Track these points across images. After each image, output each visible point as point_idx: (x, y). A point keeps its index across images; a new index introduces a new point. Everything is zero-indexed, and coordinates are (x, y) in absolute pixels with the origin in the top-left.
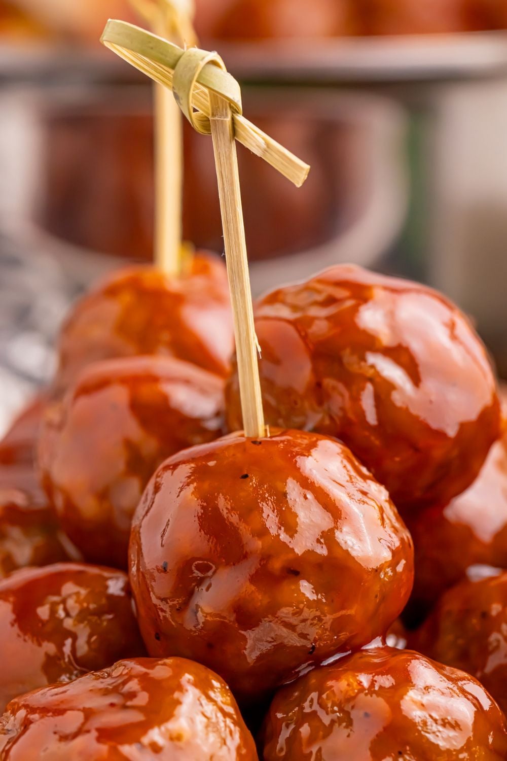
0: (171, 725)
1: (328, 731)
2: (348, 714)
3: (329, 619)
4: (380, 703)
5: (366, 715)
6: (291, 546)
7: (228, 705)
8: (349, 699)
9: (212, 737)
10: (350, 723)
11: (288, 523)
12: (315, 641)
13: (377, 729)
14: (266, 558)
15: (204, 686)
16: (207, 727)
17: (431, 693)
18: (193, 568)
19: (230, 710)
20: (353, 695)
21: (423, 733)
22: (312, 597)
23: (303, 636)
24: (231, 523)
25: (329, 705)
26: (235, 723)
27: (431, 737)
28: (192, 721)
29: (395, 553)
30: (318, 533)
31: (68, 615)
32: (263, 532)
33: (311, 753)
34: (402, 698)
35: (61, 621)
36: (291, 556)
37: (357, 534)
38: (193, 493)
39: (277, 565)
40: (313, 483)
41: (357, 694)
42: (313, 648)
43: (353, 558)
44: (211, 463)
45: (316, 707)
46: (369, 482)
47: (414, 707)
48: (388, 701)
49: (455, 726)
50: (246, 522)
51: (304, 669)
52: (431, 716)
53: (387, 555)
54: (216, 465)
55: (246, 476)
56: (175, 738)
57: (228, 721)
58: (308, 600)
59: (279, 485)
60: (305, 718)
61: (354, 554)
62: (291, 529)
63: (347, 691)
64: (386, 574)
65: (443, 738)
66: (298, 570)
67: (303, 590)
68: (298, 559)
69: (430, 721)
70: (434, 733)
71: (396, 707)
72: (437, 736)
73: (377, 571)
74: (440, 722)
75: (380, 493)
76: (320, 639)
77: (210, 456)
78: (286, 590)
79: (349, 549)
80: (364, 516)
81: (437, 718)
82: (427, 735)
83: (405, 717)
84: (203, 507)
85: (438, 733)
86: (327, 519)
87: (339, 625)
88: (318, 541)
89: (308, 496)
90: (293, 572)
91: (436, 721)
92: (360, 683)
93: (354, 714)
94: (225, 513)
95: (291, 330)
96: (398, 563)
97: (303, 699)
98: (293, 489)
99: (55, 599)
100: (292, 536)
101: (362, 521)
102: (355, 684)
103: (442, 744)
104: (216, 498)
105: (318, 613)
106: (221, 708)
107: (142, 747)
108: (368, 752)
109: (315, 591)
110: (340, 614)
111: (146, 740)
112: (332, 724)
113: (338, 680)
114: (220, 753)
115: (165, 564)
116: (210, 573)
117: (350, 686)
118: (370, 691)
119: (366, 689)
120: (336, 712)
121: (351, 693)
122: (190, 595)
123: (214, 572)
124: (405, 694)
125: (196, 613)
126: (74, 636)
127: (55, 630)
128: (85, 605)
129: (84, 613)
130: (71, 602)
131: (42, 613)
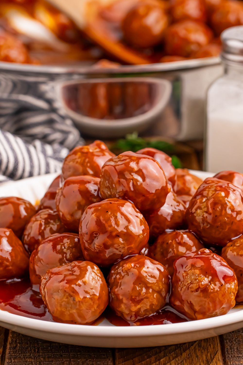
0: (84, 280)
1: (123, 277)
3: (126, 247)
4: (136, 271)
5: (133, 274)
6: (118, 230)
7: (99, 273)
8: (129, 270)
9: (94, 282)
10: (128, 275)
11: (117, 224)
12: (123, 252)
13: (135, 278)
14: (111, 232)
15: (93, 268)
16: (93, 279)
17: (149, 269)
18: (94, 234)
19: (99, 275)
22: (122, 242)
23: (120, 251)
24: (103, 223)
26: (100, 278)
28: (89, 278)
29: (143, 231)
30: (124, 226)
31: (65, 248)
32: (111, 226)
35: (63, 249)
36: (117, 232)
37: (134, 227)
38: (94, 215)
39: (114, 234)
40: (124, 214)
41: (131, 268)
42: (122, 254)
43: (133, 233)
44: (100, 208)
45: (121, 271)
46: (138, 213)
47: (144, 272)
48: (138, 271)
49: (154, 277)
50: (107, 223)
51: (119, 260)
52: (148, 275)
53: (141, 232)
54: (101, 208)
55: (107, 212)
56: (85, 283)
57: (98, 277)
59: (115, 214)
60: (118, 273)
62: (118, 225)
63: (128, 268)
64: (141, 237)
65: (151, 280)
66: (119, 235)
67: (120, 240)
68: (119, 233)
69: (148, 276)
70: (148, 279)
71: (140, 272)
72: (149, 280)
73: (139, 236)
75: (141, 216)
76: (124, 252)
77: (99, 206)
78: (116, 240)
79: (132, 231)
80: (136, 222)
81: (150, 275)
82: (147, 279)
83: (142, 275)
84: (97, 219)
86: (127, 223)
87: (129, 249)
88: (124, 228)
89: (123, 217)
90: (118, 236)
91: (149, 276)
92: (131, 266)
93: (129, 273)
94: (102, 221)
96: (144, 234)
97: (118, 268)
98: (119, 215)
99: (62, 243)
100: (118, 227)
101: (135, 224)
103: (150, 282)
104: (100, 217)
105: (124, 246)
106: (96, 274)
107: (76, 285)
108: (132, 283)
109: (123, 241)
110: (129, 246)
111: (77, 283)
112: (124, 275)
113: (127, 264)
114: (96, 286)
115: (87, 233)
116: (98, 235)
117: (129, 266)
118: (134, 268)
119: (133, 267)
120: (125, 272)
121: (129, 268)
122: (93, 240)
123: (99, 235)
124: (142, 269)
125: (94, 245)
126: (66, 254)
127: (62, 252)
128: (69, 245)
129: (69, 248)
130: (66, 245)
131: (59, 247)
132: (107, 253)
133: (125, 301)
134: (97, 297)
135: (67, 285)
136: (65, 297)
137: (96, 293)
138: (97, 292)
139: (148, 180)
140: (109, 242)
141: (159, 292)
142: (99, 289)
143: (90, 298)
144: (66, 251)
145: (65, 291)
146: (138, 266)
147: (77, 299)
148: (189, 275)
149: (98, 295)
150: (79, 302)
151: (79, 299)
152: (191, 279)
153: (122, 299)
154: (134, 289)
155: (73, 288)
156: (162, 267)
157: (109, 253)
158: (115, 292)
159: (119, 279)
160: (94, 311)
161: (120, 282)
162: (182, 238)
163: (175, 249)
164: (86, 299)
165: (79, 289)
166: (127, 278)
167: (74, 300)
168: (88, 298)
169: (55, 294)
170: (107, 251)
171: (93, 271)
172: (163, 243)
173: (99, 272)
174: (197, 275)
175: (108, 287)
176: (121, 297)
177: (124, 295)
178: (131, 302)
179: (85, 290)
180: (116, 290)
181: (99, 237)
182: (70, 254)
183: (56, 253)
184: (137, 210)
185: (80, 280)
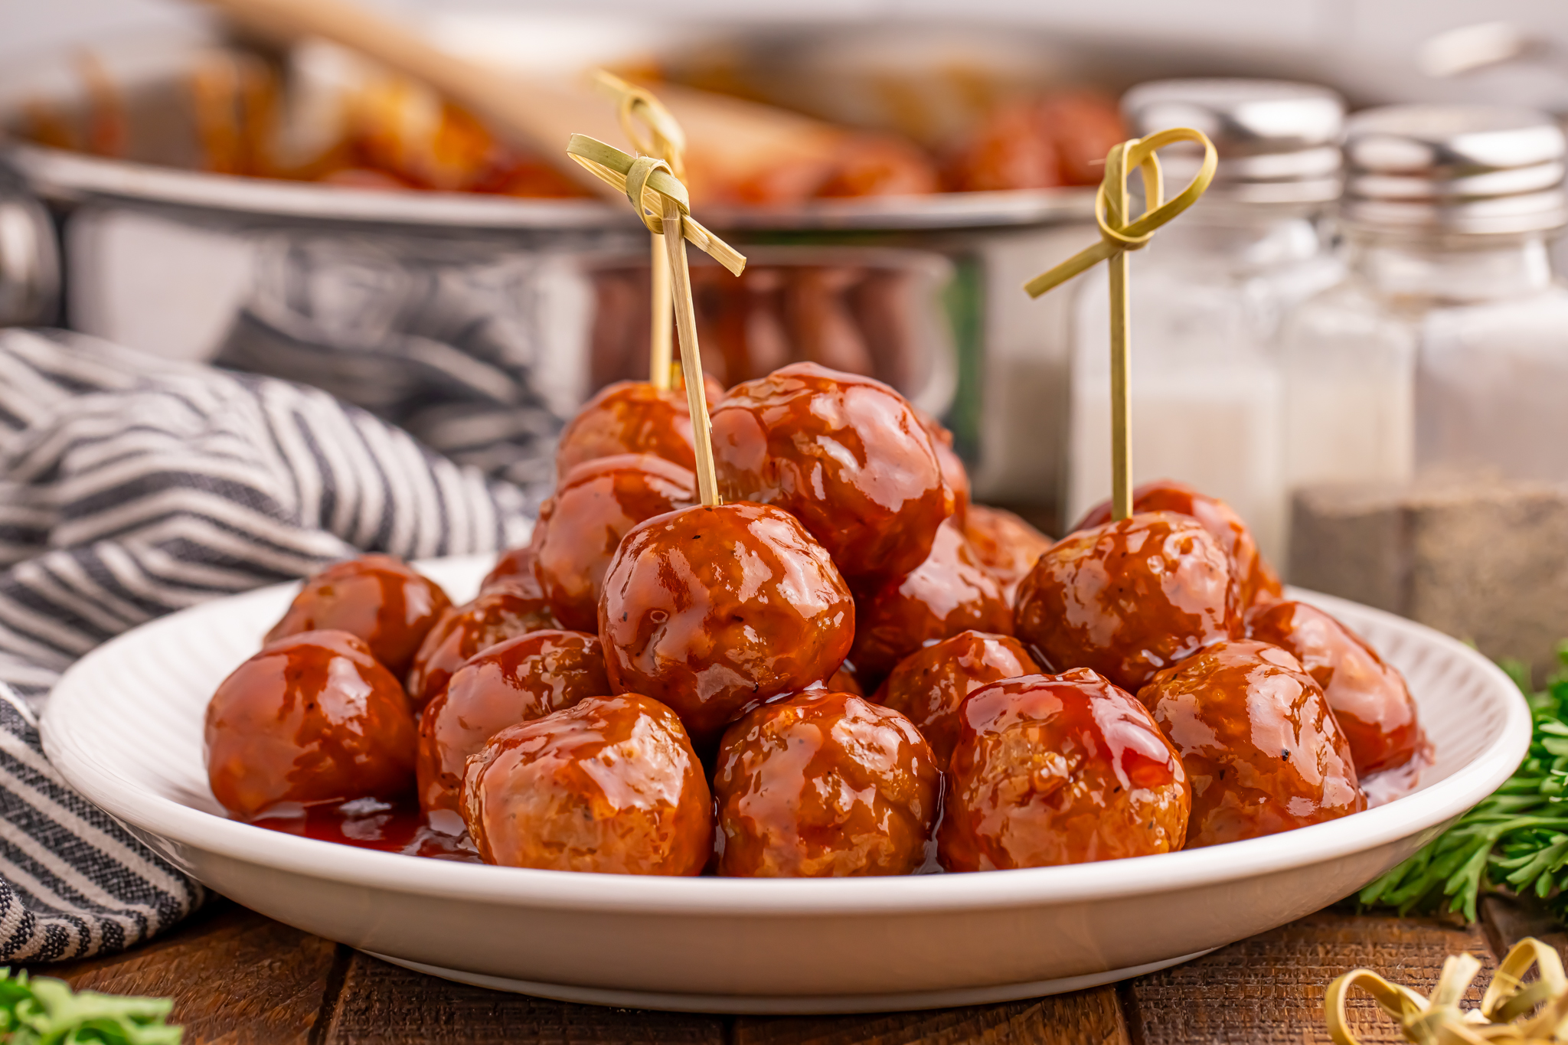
0: (625, 745)
1: (767, 756)
2: (785, 741)
3: (770, 662)
4: (812, 729)
5: (801, 741)
6: (736, 596)
7: (677, 732)
8: (786, 728)
9: (661, 756)
10: (786, 748)
11: (734, 576)
12: (759, 680)
13: (810, 754)
14: (714, 605)
15: (657, 717)
16: (656, 748)
17: (860, 723)
18: (652, 618)
19: (680, 736)
20: (790, 724)
21: (850, 755)
22: (754, 640)
23: (747, 675)
24: (683, 577)
25: (769, 734)
26: (683, 747)
27: (857, 759)
28: (643, 742)
29: (831, 603)
30: (759, 584)
32: (711, 583)
33: (752, 775)
34: (832, 725)
36: (736, 605)
37: (798, 590)
38: (650, 552)
39: (723, 612)
40: (758, 542)
41: (793, 723)
42: (759, 687)
43: (791, 606)
44: (670, 527)
45: (758, 736)
46: (810, 543)
47: (843, 734)
48: (821, 729)
49: (881, 750)
50: (697, 575)
51: (750, 705)
52: (857, 741)
53: (824, 606)
54: (673, 529)
56: (627, 755)
57: (676, 745)
58: (750, 643)
59: (727, 544)
60: (749, 745)
61: (792, 602)
62: (736, 581)
63: (784, 722)
64: (824, 623)
65: (869, 762)
66: (742, 616)
67: (745, 633)
68: (742, 607)
69: (857, 746)
70: (860, 756)
71: (827, 734)
72: (863, 758)
73: (814, 620)
74: (866, 747)
75: (822, 554)
76: (764, 680)
77: (668, 522)
78: (732, 633)
79: (789, 598)
80: (805, 572)
81: (864, 743)
82: (853, 757)
83: (834, 742)
84: (658, 563)
85: (864, 756)
86: (769, 572)
87: (780, 666)
88: (760, 591)
89: (753, 552)
90: (737, 618)
91: (862, 746)
92: (796, 714)
93: (789, 742)
94: (678, 569)
95: (750, 415)
96: (834, 614)
97: (746, 730)
98: (739, 547)
100: (736, 587)
101: (801, 574)
102: (791, 715)
103: (867, 765)
105: (760, 655)
106: (671, 736)
107: (597, 761)
108: (801, 772)
109: (758, 635)
110: (780, 656)
111: (600, 756)
112: (771, 749)
113: (777, 715)
114: (668, 771)
115: (626, 614)
116: (664, 620)
117: (788, 717)
118: (804, 721)
119: (801, 720)
120: (774, 739)
121: (788, 723)
122: (648, 640)
123: (667, 619)
124: (836, 722)
125: (653, 658)
126: (550, 689)
127: (534, 684)
128: (562, 662)
129: (560, 669)
130: (549, 660)
131: (523, 670)
132: (701, 684)
133: (774, 840)
134: (673, 811)
135: (563, 763)
136: (555, 806)
137: (666, 796)
138: (671, 791)
140: (708, 643)
141: (901, 809)
142: (678, 783)
143: (646, 813)
144: (551, 678)
145: (555, 783)
146: (821, 714)
147: (597, 812)
149: (674, 801)
150: (605, 821)
151: (608, 814)
153: (765, 836)
154: (808, 792)
155: (584, 774)
156: (909, 725)
157: (709, 683)
158: (737, 812)
159: (753, 763)
160: (661, 861)
161: (755, 773)
162: (981, 651)
163: (952, 689)
164: (632, 816)
165: (608, 776)
166: (779, 758)
167: (587, 816)
168: (639, 810)
169: (517, 797)
170: (702, 677)
171: (658, 724)
172: (910, 674)
173: (680, 729)
175: (713, 800)
176: (760, 827)
177: (772, 817)
178: (798, 839)
179: (631, 783)
180: (742, 803)
181: (667, 627)
182: (566, 688)
183: (515, 686)
184: (809, 535)
185: (612, 746)
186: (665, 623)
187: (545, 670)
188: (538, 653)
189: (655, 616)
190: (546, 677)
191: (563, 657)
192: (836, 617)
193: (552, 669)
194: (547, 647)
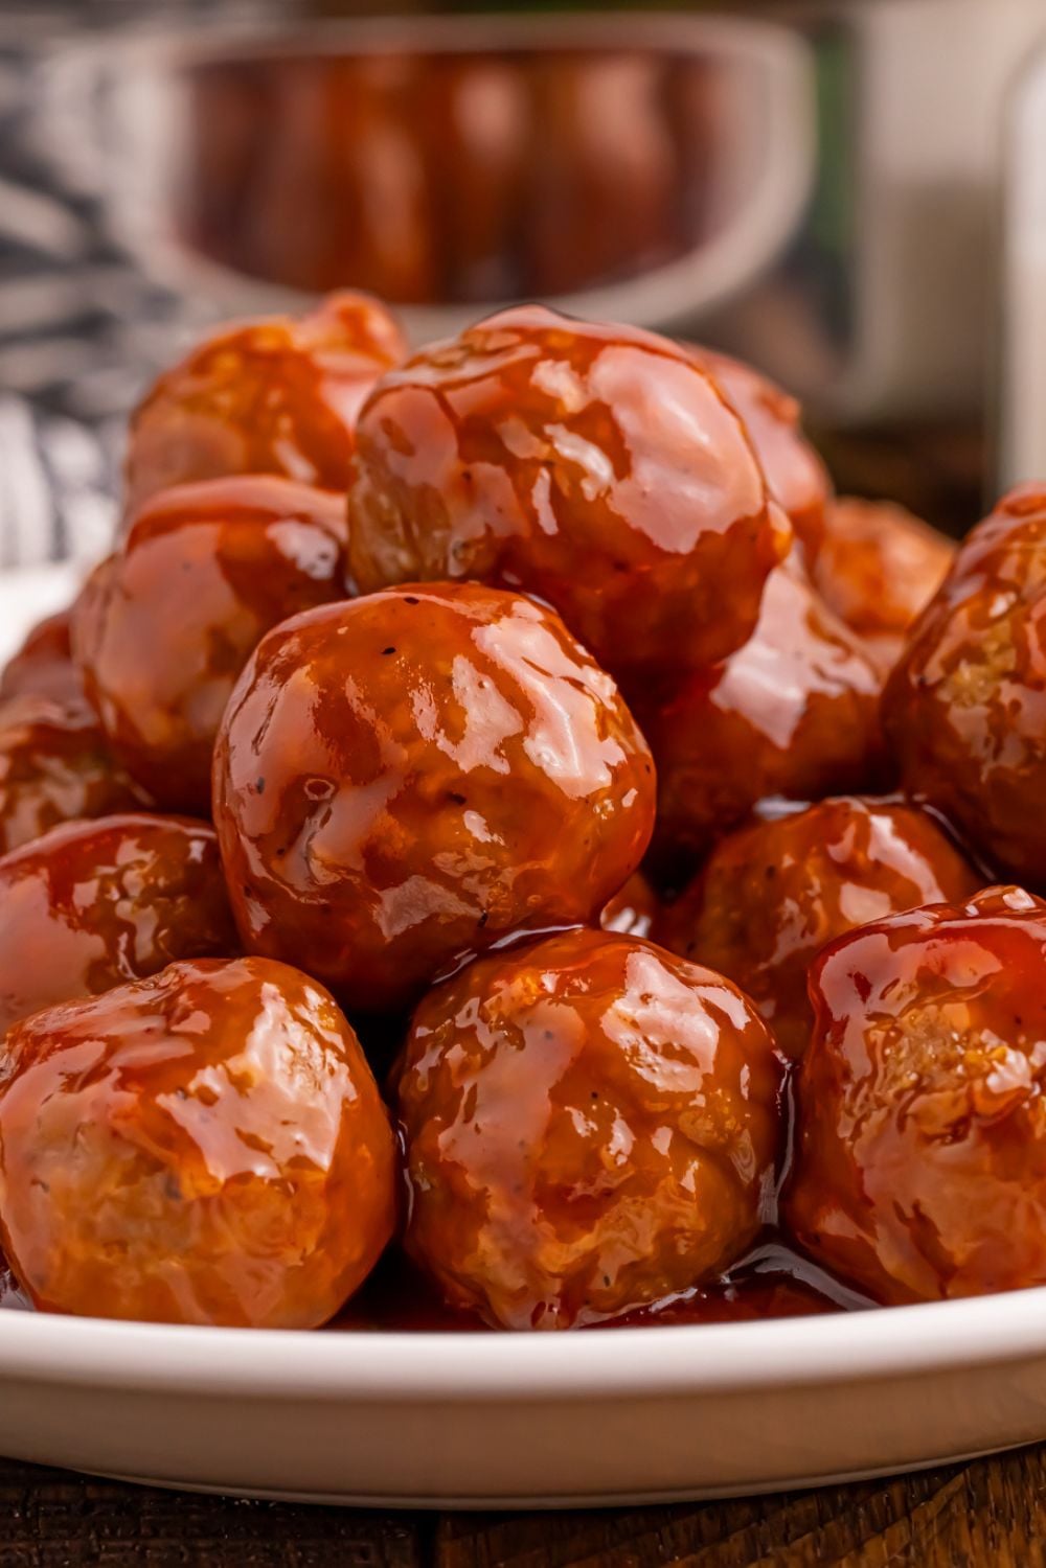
0: (236, 1064)
1: (489, 1056)
2: (520, 1032)
3: (509, 875)
4: (569, 1016)
5: (548, 1035)
6: (454, 759)
7: (332, 1030)
8: (524, 1010)
9: (300, 1080)
10: (521, 1046)
11: (452, 723)
12: (489, 905)
13: (563, 1061)
14: (416, 775)
15: (294, 998)
16: (293, 1064)
17: (651, 1005)
18: (306, 789)
19: (335, 1038)
20: (530, 1004)
21: (631, 1066)
22: (483, 837)
23: (471, 898)
24: (364, 721)
25: (494, 1019)
26: (341, 1058)
27: (643, 1072)
28: (267, 1056)
29: (617, 773)
30: (496, 740)
32: (411, 736)
33: (462, 1089)
34: (603, 1011)
35: (113, 904)
36: (453, 775)
37: (559, 744)
38: (308, 674)
39: (431, 786)
40: (494, 665)
41: (536, 1003)
42: (485, 917)
43: (549, 780)
44: (342, 631)
45: (474, 1020)
46: (586, 667)
47: (622, 1025)
48: (583, 1017)
49: (684, 1055)
50: (385, 720)
51: (465, 958)
52: (646, 1040)
53: (604, 778)
54: (347, 631)
55: (390, 651)
56: (240, 1083)
57: (330, 1054)
58: (476, 841)
59: (441, 666)
60: (458, 1036)
61: (551, 773)
62: (456, 733)
63: (521, 998)
64: (603, 809)
65: (663, 1076)
66: (464, 795)
67: (468, 826)
68: (464, 779)
69: (644, 1048)
70: (650, 1066)
71: (593, 1024)
72: (654, 1071)
73: (588, 802)
74: (660, 1050)
75: (602, 685)
76: (495, 903)
77: (341, 620)
78: (443, 825)
79: (545, 767)
80: (571, 717)
81: (657, 1043)
82: (639, 1070)
83: (608, 1041)
84: (321, 695)
85: (657, 1069)
86: (512, 718)
87: (528, 882)
88: (497, 752)
89: (486, 684)
90: (456, 798)
91: (654, 1048)
92: (541, 985)
93: (529, 1034)
94: (355, 704)
96: (624, 793)
97: (457, 1007)
98: (462, 671)
99: (105, 870)
100: (456, 743)
101: (567, 724)
102: (534, 987)
103: (660, 1083)
104: (343, 682)
105: (492, 863)
106: (318, 1037)
107: (187, 1095)
108: (547, 1093)
109: (491, 830)
110: (528, 866)
111: (192, 1086)
112: (495, 1046)
113: (510, 979)
114: (312, 1104)
115: (263, 781)
116: (328, 795)
117: (527, 989)
118: (556, 998)
119: (550, 995)
120: (502, 1028)
121: (528, 1001)
122: (298, 830)
123: (333, 795)
124: (609, 1006)
125: (307, 860)
126: (132, 930)
127: (103, 920)
128: (152, 880)
129: (149, 895)
130: (131, 877)
131: (85, 893)
132: (388, 907)
133: (496, 1208)
134: (322, 1177)
135: (129, 1098)
136: (116, 1175)
137: (311, 1152)
138: (318, 1142)
139: (647, 472)
140: (401, 838)
141: (717, 1155)
142: (332, 1122)
143: (273, 1182)
144: (133, 912)
145: (115, 1134)
146: (585, 987)
147: (189, 1188)
148: (905, 1041)
149: (325, 1161)
150: (205, 1201)
151: (206, 1189)
152: (919, 1060)
153: (482, 1195)
154: (557, 1128)
155: (167, 1116)
156: (734, 998)
157: (401, 908)
158: (436, 1151)
159: (465, 1068)
160: (301, 1264)
161: (467, 1087)
162: (865, 835)
163: (818, 906)
164: (252, 1186)
165: (204, 1120)
166: (512, 1065)
167: (172, 1191)
168: (262, 1179)
169: (50, 1154)
170: (389, 896)
171: (297, 1018)
172: (742, 871)
173: (336, 1024)
174: (955, 1036)
175: (395, 1127)
176: (473, 1182)
177: (494, 1167)
178: (535, 1211)
179: (245, 1129)
180: (443, 1138)
181: (334, 807)
182: (158, 930)
183: (70, 925)
184: (581, 650)
185: (215, 1066)
186: (329, 801)
187: (124, 895)
188: (111, 862)
189: (313, 788)
190: (124, 909)
191: (154, 873)
192: (626, 797)
193: (135, 893)
194: (128, 852)
